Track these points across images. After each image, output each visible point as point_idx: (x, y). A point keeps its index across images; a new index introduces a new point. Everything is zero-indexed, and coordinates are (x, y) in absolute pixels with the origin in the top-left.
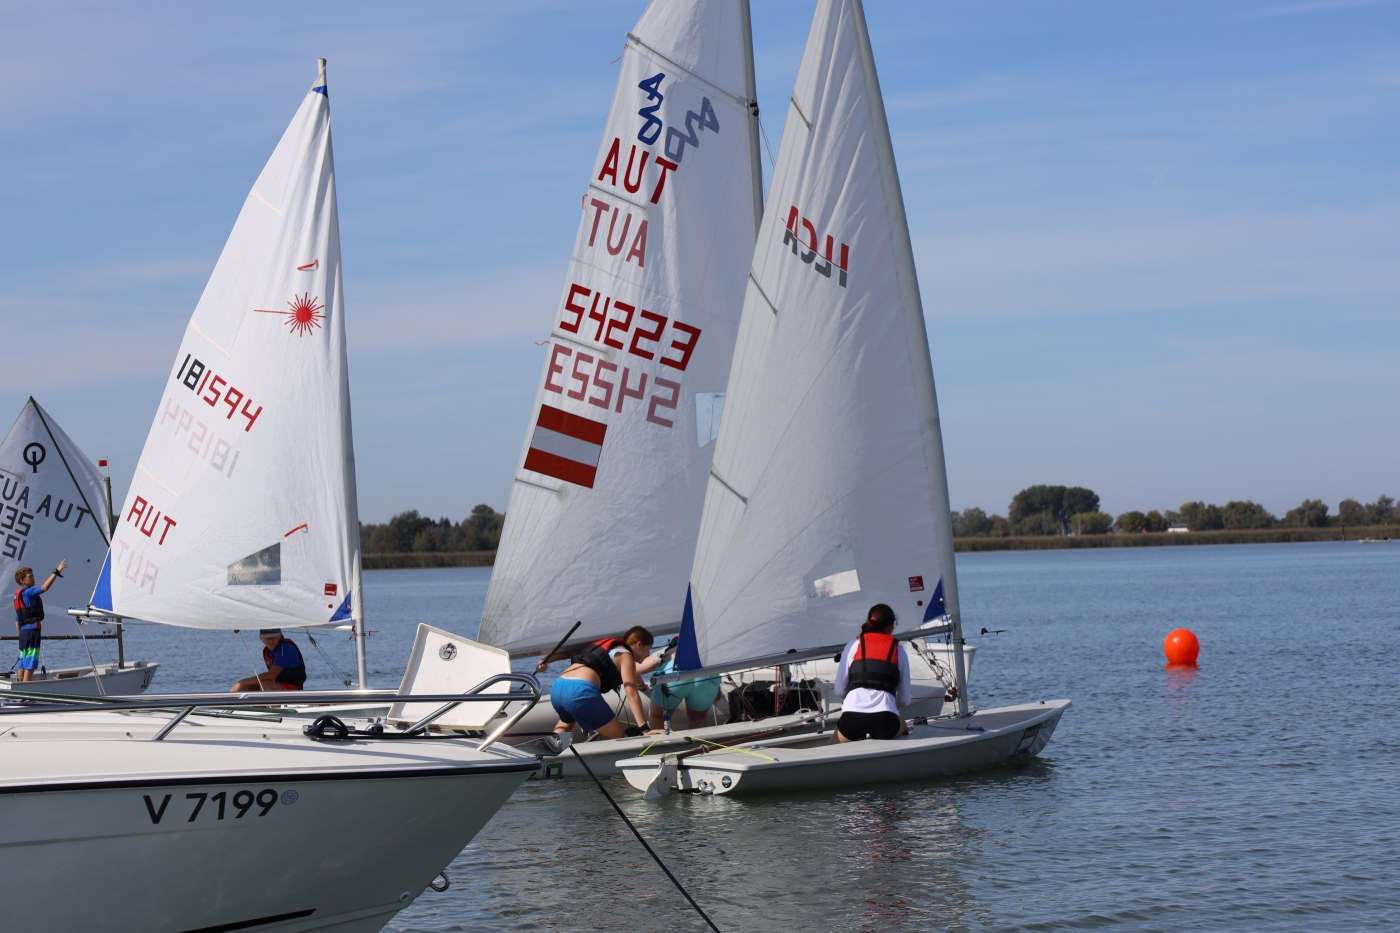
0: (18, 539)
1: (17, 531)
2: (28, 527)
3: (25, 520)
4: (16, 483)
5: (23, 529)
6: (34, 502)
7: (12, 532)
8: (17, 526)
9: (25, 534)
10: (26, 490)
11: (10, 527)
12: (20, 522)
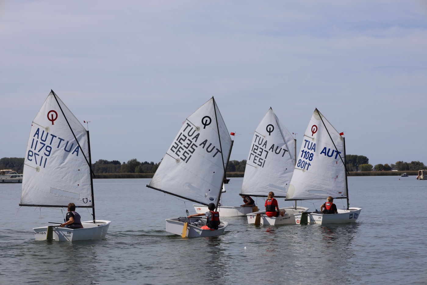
0: (188, 154)
1: (189, 150)
2: (194, 150)
3: (194, 147)
4: (195, 131)
5: (192, 150)
6: (200, 140)
7: (187, 150)
8: (190, 148)
9: (192, 153)
10: (198, 135)
11: (187, 148)
12: (191, 147)
